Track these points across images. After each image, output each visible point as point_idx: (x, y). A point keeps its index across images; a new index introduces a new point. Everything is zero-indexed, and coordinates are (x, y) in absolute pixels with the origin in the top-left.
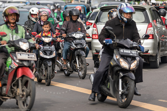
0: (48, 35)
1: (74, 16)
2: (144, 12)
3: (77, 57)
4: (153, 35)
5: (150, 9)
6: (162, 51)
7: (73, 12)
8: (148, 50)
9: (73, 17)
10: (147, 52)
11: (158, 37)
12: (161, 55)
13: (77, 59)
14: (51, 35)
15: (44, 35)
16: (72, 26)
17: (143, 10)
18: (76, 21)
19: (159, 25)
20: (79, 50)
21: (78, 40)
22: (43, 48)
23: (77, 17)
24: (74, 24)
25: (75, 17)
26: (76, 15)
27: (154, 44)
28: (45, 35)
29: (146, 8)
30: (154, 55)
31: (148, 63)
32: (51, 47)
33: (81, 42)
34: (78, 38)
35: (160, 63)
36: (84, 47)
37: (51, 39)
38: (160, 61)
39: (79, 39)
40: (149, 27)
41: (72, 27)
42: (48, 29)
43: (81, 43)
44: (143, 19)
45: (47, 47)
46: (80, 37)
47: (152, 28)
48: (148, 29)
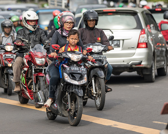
0: (75, 50)
1: (91, 20)
2: (136, 16)
3: (93, 78)
4: (146, 44)
5: (142, 12)
6: (158, 61)
7: (89, 15)
8: (142, 62)
9: (89, 23)
10: (140, 64)
11: (152, 45)
12: (157, 67)
13: (93, 81)
14: (79, 51)
15: (69, 50)
16: (88, 35)
17: (134, 14)
18: (93, 29)
19: (153, 31)
20: (96, 69)
21: (96, 55)
22: (70, 69)
23: (95, 22)
24: (91, 32)
25: (92, 23)
26: (93, 20)
27: (148, 54)
28: (71, 50)
29: (137, 11)
30: (149, 66)
31: (142, 76)
32: (81, 69)
33: (100, 57)
34: (96, 52)
35: (156, 76)
36: (104, 65)
37: (81, 56)
38: (156, 74)
39: (98, 53)
40: (142, 34)
41: (88, 37)
42: (76, 41)
43: (100, 59)
44: (135, 25)
45: (75, 68)
46: (99, 50)
47: (145, 35)
48: (141, 36)
